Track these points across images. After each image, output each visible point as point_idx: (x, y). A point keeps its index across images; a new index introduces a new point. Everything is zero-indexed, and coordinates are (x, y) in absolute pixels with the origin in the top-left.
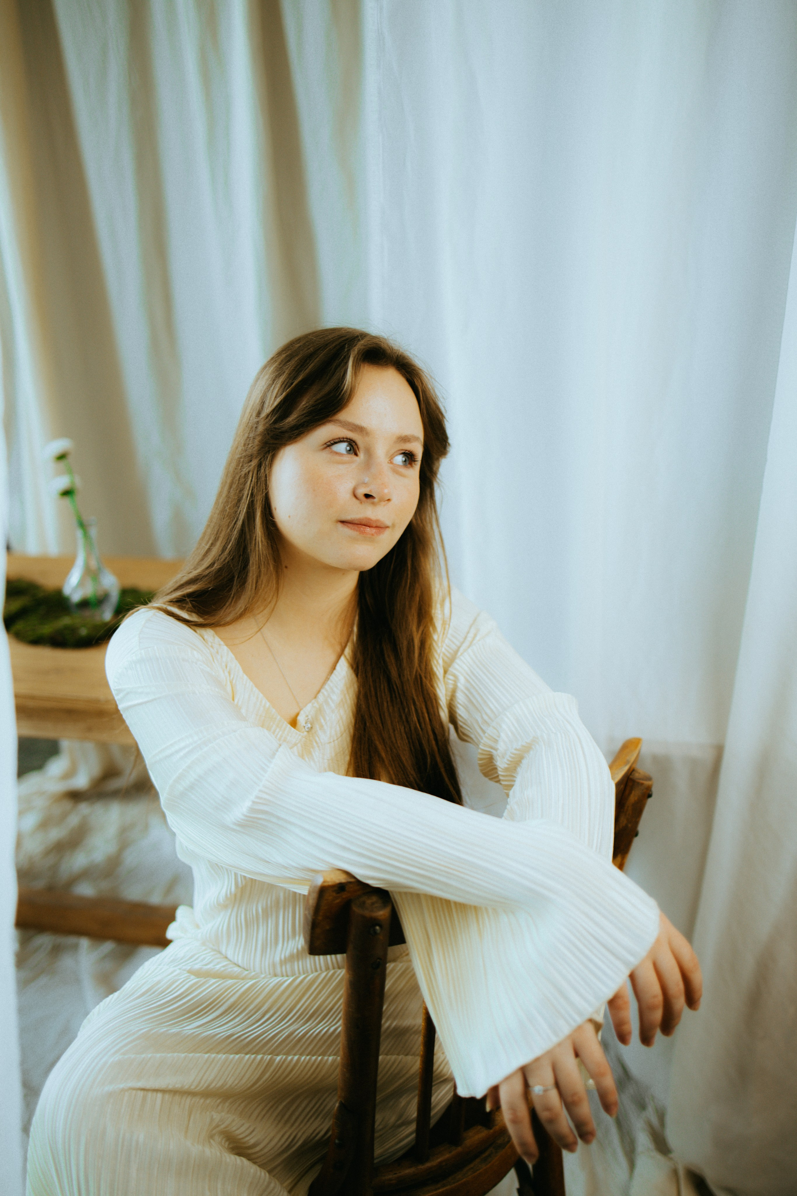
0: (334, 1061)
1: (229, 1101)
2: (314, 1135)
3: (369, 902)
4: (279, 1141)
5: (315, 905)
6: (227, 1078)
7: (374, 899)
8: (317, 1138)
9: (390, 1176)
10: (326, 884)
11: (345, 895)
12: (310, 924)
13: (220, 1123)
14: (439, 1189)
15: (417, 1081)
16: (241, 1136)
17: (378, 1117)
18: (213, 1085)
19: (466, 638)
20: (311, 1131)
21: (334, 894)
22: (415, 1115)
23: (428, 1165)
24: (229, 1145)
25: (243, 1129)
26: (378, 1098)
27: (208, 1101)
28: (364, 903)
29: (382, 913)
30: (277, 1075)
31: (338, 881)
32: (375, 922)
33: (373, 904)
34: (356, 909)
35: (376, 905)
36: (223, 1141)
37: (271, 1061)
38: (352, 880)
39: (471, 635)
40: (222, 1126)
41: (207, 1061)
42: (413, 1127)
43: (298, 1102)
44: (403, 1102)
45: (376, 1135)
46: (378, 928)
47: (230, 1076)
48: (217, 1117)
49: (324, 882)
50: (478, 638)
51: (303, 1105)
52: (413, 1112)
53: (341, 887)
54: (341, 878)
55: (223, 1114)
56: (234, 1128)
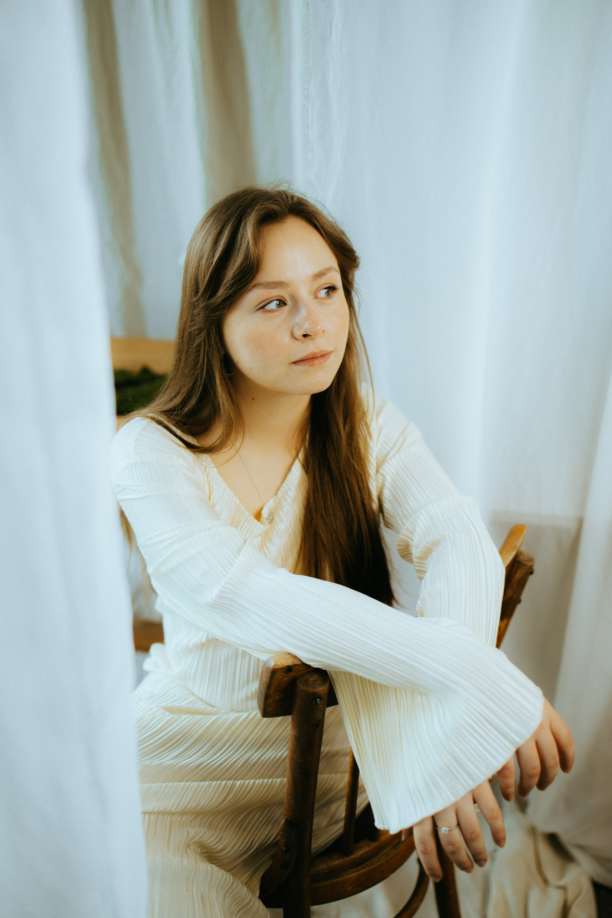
0: (281, 782)
1: (200, 816)
2: (266, 840)
3: (311, 679)
4: (240, 846)
5: (268, 682)
6: (199, 801)
7: (315, 677)
8: (269, 842)
9: (324, 866)
10: (277, 667)
11: (291, 674)
12: (264, 696)
13: (195, 836)
14: (360, 870)
15: (346, 792)
16: (211, 845)
17: (316, 821)
18: (189, 806)
19: (395, 445)
20: (263, 836)
21: (283, 674)
22: (343, 815)
23: (353, 856)
24: (201, 850)
25: (212, 839)
26: (315, 806)
27: (184, 818)
28: (307, 681)
29: (322, 689)
30: (238, 796)
31: (286, 665)
32: (316, 696)
33: (315, 681)
34: (301, 686)
35: (317, 682)
36: (197, 848)
37: (233, 785)
38: (299, 663)
39: (399, 443)
40: (196, 839)
41: (184, 787)
42: (342, 824)
43: (253, 814)
44: (334, 807)
45: (313, 834)
46: (318, 700)
47: (201, 799)
48: (192, 832)
49: (275, 665)
50: (404, 446)
51: (257, 816)
52: (342, 813)
53: (289, 669)
54: (289, 662)
55: (197, 828)
56: (206, 839)
